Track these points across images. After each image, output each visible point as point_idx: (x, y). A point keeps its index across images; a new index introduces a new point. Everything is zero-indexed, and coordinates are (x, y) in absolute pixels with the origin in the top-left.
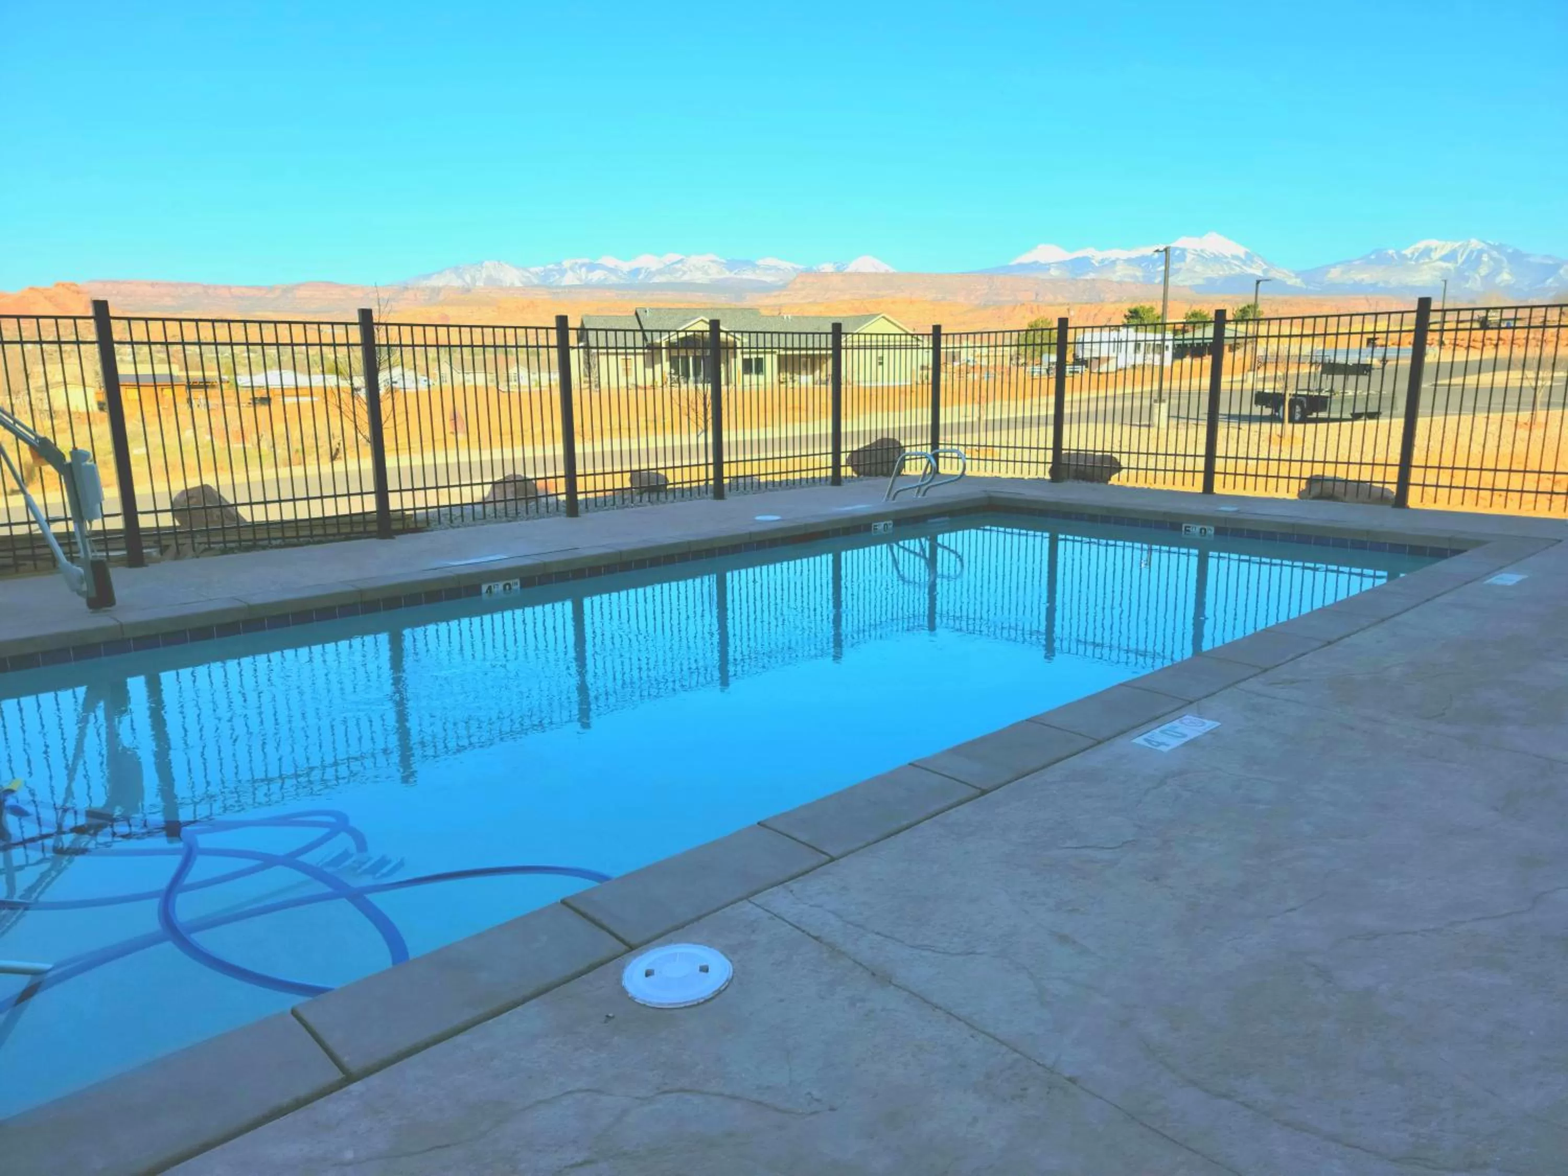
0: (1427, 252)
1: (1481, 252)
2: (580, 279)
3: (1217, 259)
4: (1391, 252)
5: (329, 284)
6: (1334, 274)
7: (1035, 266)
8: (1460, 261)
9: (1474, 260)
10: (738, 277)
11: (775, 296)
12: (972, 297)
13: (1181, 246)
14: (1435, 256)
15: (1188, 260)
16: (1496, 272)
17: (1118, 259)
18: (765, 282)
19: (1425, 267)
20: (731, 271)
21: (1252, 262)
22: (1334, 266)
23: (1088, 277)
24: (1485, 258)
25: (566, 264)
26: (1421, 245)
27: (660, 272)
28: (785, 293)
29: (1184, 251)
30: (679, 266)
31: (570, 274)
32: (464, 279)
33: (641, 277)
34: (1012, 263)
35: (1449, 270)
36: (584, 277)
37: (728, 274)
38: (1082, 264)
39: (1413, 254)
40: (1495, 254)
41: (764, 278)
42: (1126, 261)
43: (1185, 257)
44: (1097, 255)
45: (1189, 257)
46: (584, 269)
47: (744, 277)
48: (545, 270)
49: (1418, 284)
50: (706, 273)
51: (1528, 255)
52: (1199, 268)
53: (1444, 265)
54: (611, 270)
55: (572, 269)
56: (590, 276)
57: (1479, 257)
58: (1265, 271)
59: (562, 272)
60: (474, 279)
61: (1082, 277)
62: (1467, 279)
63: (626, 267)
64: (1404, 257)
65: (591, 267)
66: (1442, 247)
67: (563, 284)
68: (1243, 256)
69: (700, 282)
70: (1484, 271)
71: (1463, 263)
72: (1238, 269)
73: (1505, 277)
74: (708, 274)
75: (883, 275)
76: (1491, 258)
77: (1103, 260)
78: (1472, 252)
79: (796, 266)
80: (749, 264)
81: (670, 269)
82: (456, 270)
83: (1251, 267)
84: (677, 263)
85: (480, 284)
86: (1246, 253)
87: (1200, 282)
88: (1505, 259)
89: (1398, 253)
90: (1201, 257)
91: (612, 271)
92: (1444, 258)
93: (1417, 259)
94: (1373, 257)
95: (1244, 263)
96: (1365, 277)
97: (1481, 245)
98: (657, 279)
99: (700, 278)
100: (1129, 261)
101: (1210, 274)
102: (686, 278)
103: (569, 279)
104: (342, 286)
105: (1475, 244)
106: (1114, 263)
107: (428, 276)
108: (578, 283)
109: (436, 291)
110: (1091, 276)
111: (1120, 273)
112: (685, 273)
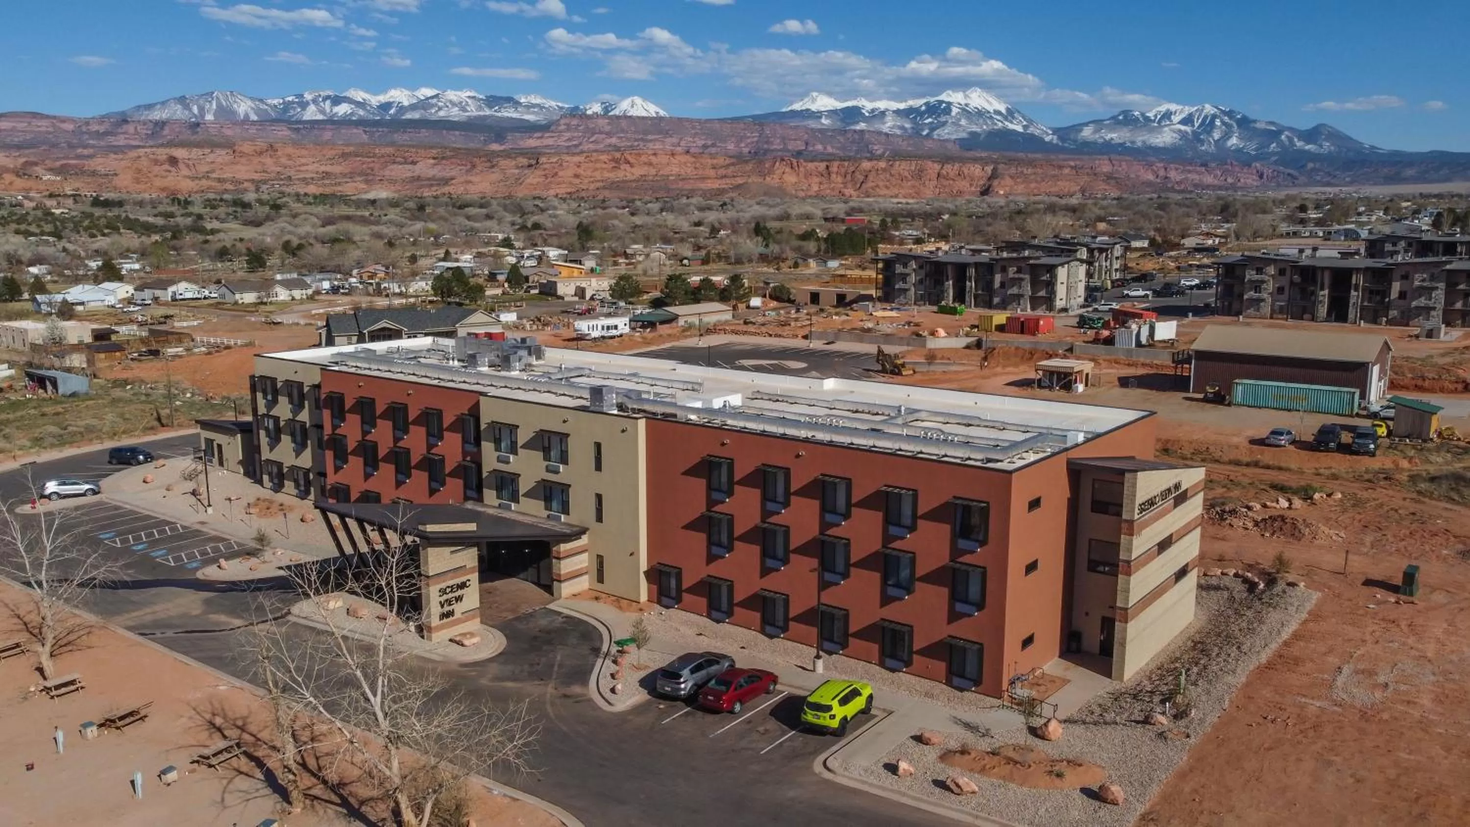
0: (1168, 115)
1: (1214, 117)
2: (323, 112)
3: (981, 113)
4: (1136, 113)
5: (35, 115)
6: (1087, 133)
7: (807, 114)
8: (1197, 125)
9: (1208, 125)
10: (499, 114)
11: (538, 138)
12: (743, 145)
13: (947, 100)
14: (1176, 119)
15: (953, 114)
16: (1227, 136)
17: (887, 110)
18: (528, 121)
19: (1166, 129)
20: (491, 107)
21: (1013, 118)
22: (1087, 124)
23: (858, 128)
24: (1218, 122)
25: (308, 97)
26: (1163, 108)
27: (413, 107)
28: (547, 135)
29: (949, 104)
30: (434, 101)
31: (312, 108)
32: (190, 110)
33: (392, 111)
34: (784, 110)
35: (1186, 132)
36: (328, 110)
37: (488, 112)
38: (853, 114)
39: (1156, 116)
40: (1226, 119)
41: (527, 117)
42: (894, 112)
43: (951, 110)
44: (867, 105)
45: (955, 111)
46: (328, 102)
47: (506, 114)
48: (284, 103)
49: (1161, 145)
50: (464, 110)
51: (1255, 121)
52: (963, 122)
53: (1183, 128)
54: (358, 104)
55: (315, 101)
56: (336, 109)
57: (1212, 121)
58: (1025, 127)
59: (304, 105)
60: (201, 109)
61: (853, 127)
62: (1202, 142)
63: (375, 100)
64: (1147, 119)
65: (337, 101)
66: (1181, 111)
67: (305, 118)
68: (1004, 111)
69: (456, 119)
70: (1216, 135)
71: (1199, 127)
72: (1000, 124)
73: (1234, 141)
74: (465, 110)
75: (652, 119)
76: (1223, 123)
77: (873, 111)
78: (1206, 117)
79: (560, 105)
80: (510, 101)
81: (423, 104)
82: (182, 100)
83: (1012, 122)
84: (432, 97)
85: (209, 117)
86: (1008, 109)
87: (964, 135)
88: (1235, 125)
89: (1143, 114)
90: (965, 111)
91: (361, 105)
92: (1183, 122)
93: (1159, 122)
94: (1121, 118)
95: (1006, 119)
96: (1114, 136)
97: (1213, 111)
98: (409, 116)
99: (455, 114)
100: (898, 112)
101: (975, 128)
102: (442, 113)
103: (311, 113)
104: (47, 117)
105: (1209, 109)
106: (883, 113)
107: (150, 107)
108: (320, 117)
109: (161, 124)
110: (862, 126)
111: (888, 125)
112: (440, 109)
